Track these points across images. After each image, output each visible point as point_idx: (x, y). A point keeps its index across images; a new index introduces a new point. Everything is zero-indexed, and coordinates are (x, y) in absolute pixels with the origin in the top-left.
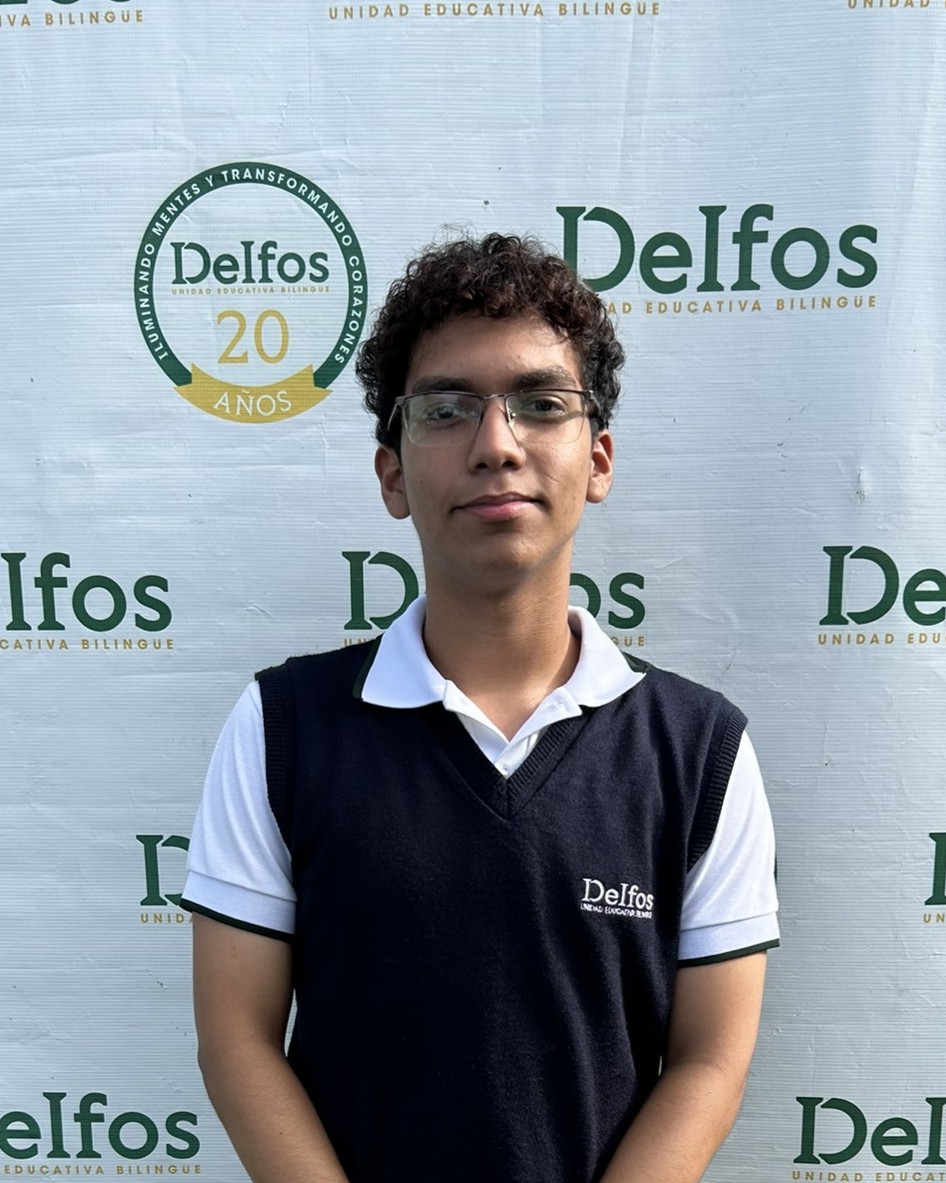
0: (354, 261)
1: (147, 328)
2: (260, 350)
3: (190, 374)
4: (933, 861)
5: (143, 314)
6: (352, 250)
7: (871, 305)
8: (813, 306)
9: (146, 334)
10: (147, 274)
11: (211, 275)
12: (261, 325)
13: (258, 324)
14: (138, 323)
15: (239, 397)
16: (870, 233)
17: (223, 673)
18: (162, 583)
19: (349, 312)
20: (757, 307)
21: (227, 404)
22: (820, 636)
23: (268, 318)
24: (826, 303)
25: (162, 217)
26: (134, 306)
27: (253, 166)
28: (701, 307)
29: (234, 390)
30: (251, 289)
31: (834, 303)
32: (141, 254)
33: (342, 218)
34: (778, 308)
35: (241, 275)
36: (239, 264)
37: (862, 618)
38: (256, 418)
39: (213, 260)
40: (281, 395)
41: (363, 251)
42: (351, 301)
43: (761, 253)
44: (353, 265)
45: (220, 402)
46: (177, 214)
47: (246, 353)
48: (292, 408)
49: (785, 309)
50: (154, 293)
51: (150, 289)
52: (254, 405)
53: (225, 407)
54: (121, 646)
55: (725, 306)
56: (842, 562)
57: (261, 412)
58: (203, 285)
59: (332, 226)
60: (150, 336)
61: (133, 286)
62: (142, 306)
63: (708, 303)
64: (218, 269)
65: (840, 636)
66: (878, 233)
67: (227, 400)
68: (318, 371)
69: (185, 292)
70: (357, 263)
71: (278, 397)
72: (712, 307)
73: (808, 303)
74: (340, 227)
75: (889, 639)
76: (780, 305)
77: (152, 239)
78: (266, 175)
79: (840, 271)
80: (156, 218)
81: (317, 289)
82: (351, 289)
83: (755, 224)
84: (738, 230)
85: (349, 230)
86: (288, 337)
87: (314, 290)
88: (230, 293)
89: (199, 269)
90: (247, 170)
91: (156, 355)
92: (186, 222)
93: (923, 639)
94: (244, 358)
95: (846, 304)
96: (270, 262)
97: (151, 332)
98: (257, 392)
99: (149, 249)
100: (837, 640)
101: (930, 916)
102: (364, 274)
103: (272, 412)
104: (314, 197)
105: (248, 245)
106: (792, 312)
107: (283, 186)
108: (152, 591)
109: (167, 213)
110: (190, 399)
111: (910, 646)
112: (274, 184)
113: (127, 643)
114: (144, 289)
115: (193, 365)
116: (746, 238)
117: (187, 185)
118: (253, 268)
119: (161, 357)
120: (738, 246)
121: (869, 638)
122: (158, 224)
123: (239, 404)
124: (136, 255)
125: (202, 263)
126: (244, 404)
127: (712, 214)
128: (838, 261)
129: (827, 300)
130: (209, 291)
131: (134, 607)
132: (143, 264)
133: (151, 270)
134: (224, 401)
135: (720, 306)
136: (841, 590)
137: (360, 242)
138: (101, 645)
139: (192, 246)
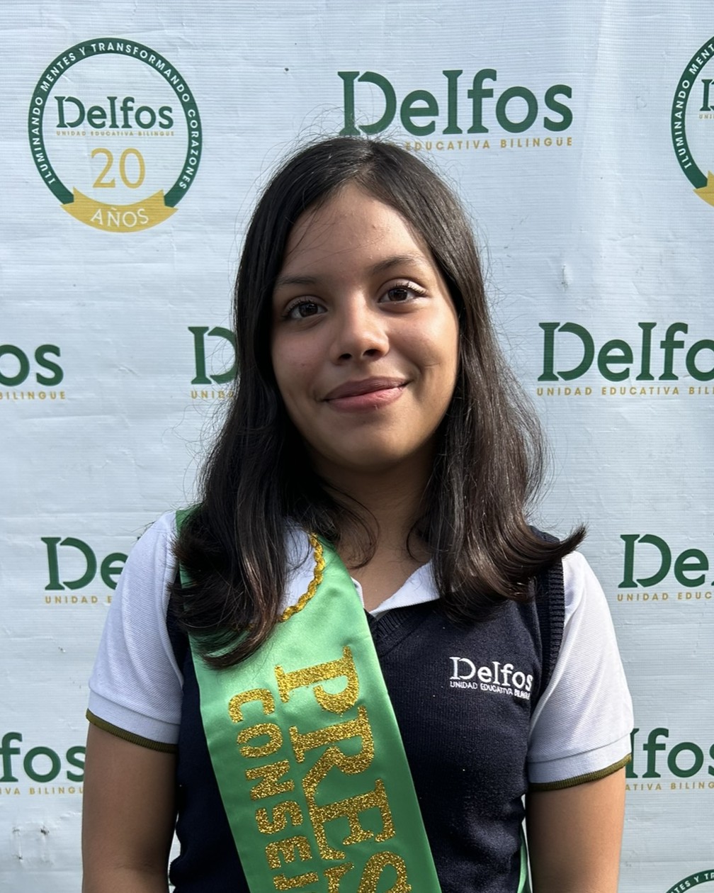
0: (192, 113)
1: (39, 160)
2: (124, 178)
3: (72, 195)
4: (623, 555)
5: (36, 149)
6: (190, 105)
7: (568, 144)
8: (527, 145)
9: (38, 164)
10: (37, 119)
11: (86, 121)
12: (124, 159)
13: (122, 159)
14: (31, 156)
15: (109, 213)
16: (567, 91)
17: (102, 416)
18: (55, 350)
19: (189, 151)
20: (486, 145)
21: (100, 218)
22: (538, 390)
23: (130, 155)
24: (536, 142)
25: (47, 77)
26: (29, 143)
27: (115, 41)
28: (446, 146)
29: (106, 208)
30: (116, 133)
31: (542, 143)
32: (33, 105)
33: (182, 81)
34: (502, 147)
35: (108, 122)
36: (107, 113)
37: (568, 376)
38: (122, 229)
39: (86, 110)
40: (141, 212)
41: (198, 105)
42: (190, 143)
43: (489, 105)
44: (190, 116)
45: (95, 216)
46: (59, 75)
47: (113, 181)
48: (149, 221)
49: (507, 147)
50: (44, 134)
51: (40, 131)
52: (121, 220)
53: (99, 220)
54: (26, 397)
55: (464, 145)
56: (553, 334)
57: (125, 224)
58: (80, 128)
59: (174, 87)
60: (41, 166)
61: (27, 129)
62: (35, 143)
63: (451, 143)
64: (91, 117)
65: (553, 389)
66: (573, 91)
67: (100, 215)
68: (167, 194)
69: (67, 134)
70: (194, 115)
71: (138, 213)
72: (454, 146)
73: (523, 143)
74: (181, 88)
75: (589, 391)
76: (503, 143)
77: (40, 94)
78: (125, 48)
79: (546, 119)
80: (43, 78)
81: (165, 133)
82: (190, 134)
83: (483, 84)
84: (472, 88)
85: (187, 90)
86: (144, 169)
87: (163, 135)
88: (100, 135)
89: (76, 117)
90: (110, 44)
91: (46, 181)
92: (66, 81)
93: (613, 391)
94: (112, 184)
95: (550, 143)
96: (129, 112)
97: (42, 163)
98: (122, 209)
99: (39, 101)
100: (551, 392)
101: (622, 596)
102: (199, 123)
103: (134, 224)
104: (161, 66)
105: (112, 100)
106: (512, 149)
107: (137, 56)
108: (49, 356)
109: (52, 75)
110: (73, 213)
111: (603, 397)
112: (131, 54)
113: (31, 395)
114: (35, 131)
115: (74, 189)
116: (478, 94)
117: (66, 54)
118: (117, 117)
119: (50, 182)
120: (471, 100)
121: (573, 391)
122: (44, 83)
123: (109, 218)
124: (29, 105)
125: (79, 112)
126: (113, 218)
127: (452, 76)
128: (544, 111)
129: (537, 140)
130: (84, 133)
131: (35, 368)
132: (34, 112)
133: (41, 117)
134: (98, 215)
135: (460, 145)
136: (552, 355)
137: (196, 99)
138: (11, 396)
139: (71, 99)
